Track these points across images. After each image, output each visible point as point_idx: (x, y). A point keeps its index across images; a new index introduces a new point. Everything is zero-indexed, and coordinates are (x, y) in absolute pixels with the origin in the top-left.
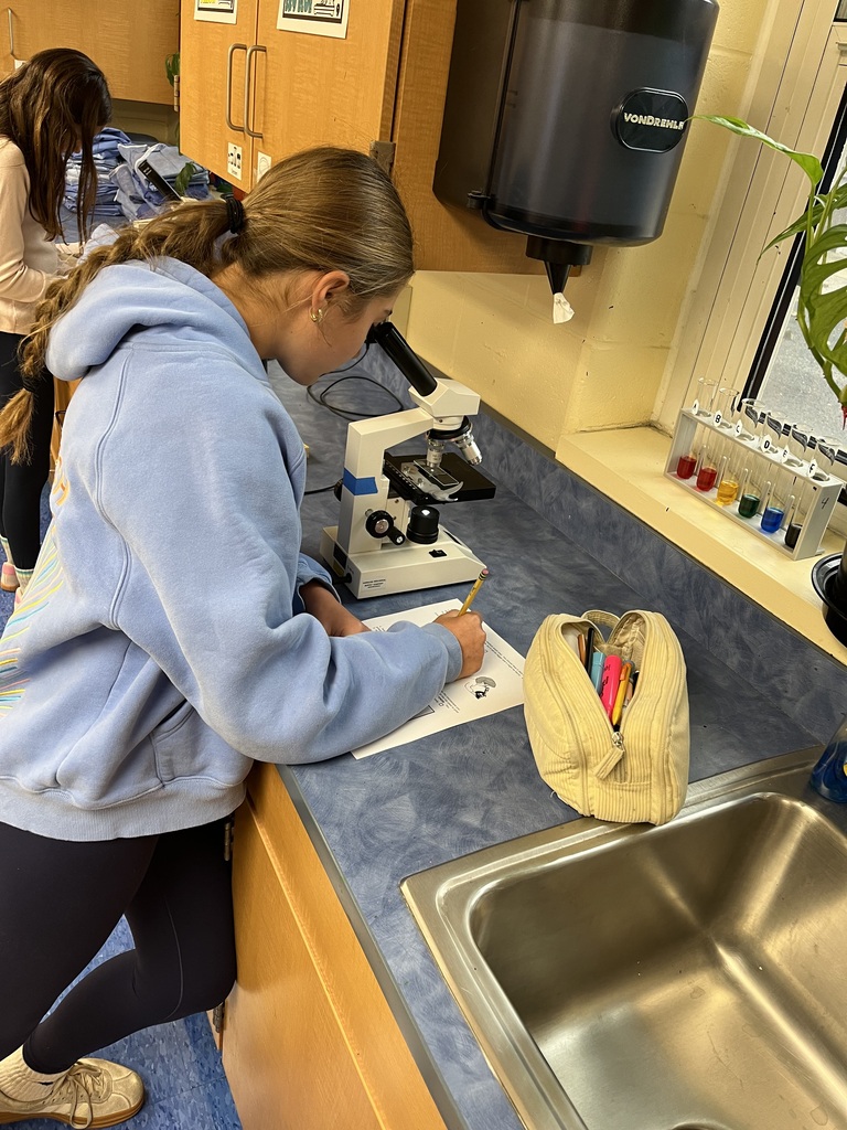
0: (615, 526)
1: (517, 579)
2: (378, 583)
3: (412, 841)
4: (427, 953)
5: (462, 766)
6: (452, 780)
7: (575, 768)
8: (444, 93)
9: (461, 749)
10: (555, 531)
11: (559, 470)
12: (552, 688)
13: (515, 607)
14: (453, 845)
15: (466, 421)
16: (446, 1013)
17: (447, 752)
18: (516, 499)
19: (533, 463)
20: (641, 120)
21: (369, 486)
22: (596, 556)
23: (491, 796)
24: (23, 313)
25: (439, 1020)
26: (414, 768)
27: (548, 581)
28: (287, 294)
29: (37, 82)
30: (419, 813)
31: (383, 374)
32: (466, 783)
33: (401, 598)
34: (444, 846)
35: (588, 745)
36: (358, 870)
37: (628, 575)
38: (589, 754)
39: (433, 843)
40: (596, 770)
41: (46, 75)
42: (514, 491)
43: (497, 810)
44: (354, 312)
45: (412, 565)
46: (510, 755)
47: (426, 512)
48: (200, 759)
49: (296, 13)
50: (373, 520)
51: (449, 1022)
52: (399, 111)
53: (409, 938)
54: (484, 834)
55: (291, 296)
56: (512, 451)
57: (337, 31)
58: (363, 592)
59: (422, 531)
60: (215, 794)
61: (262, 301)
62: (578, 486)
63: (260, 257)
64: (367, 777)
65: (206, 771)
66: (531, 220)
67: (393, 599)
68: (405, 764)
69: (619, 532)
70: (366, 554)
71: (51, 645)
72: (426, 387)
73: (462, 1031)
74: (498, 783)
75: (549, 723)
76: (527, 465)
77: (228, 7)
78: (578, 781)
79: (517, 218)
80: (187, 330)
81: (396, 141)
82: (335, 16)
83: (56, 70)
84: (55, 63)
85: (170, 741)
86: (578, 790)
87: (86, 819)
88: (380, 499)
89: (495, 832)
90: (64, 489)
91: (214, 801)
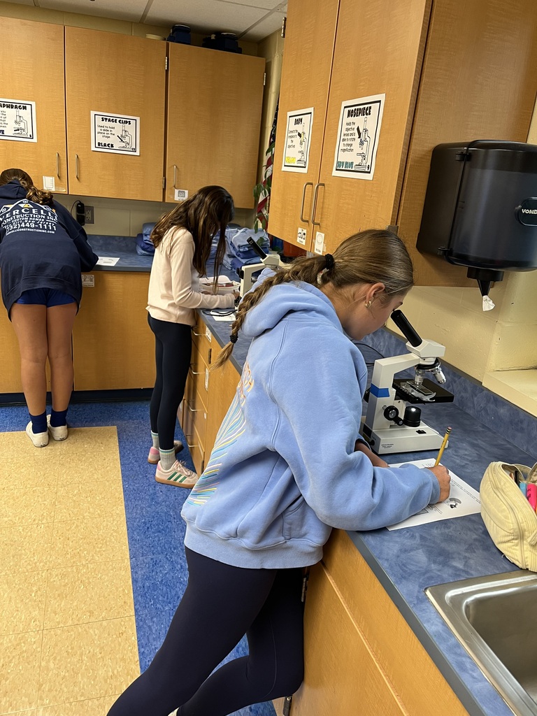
0: (522, 422)
1: (466, 450)
2: (390, 446)
3: (427, 572)
4: (444, 623)
5: (449, 539)
6: (443, 545)
7: (516, 539)
8: (423, 203)
9: (447, 531)
10: (484, 426)
11: (485, 392)
12: (500, 496)
13: (467, 464)
14: (449, 575)
15: (437, 360)
16: (458, 651)
17: (439, 532)
18: (459, 409)
19: (469, 389)
20: (531, 212)
21: (385, 393)
22: (511, 440)
23: (467, 555)
24: (182, 313)
25: (456, 653)
26: (422, 538)
27: (484, 452)
28: (354, 295)
29: (201, 202)
30: (429, 559)
31: (373, 342)
32: (452, 547)
33: (401, 456)
34: (445, 576)
35: (524, 525)
36: (401, 582)
37: (532, 450)
38: (525, 531)
39: (439, 573)
40: (529, 540)
41: (206, 199)
42: (457, 405)
43: (472, 562)
44: (385, 303)
45: (407, 438)
46: (475, 536)
47: (413, 410)
48: (304, 529)
49: (344, 168)
50: (388, 411)
51: (460, 655)
52: (401, 211)
53: (433, 615)
54: (467, 573)
55: (356, 296)
56: (455, 382)
57: (369, 177)
58: (382, 450)
59: (412, 420)
60: (311, 550)
61: (342, 299)
62: (497, 400)
63: (343, 279)
64: (398, 539)
65: (306, 536)
66: (471, 260)
67: (397, 456)
68: (417, 535)
69: (525, 426)
70: (382, 430)
71: (238, 461)
72: (416, 341)
73: (468, 660)
74: (470, 548)
75: (500, 514)
76: (465, 390)
77: (303, 165)
78: (518, 548)
79: (463, 259)
80: (314, 312)
81: (399, 225)
82: (367, 170)
83: (211, 196)
84: (211, 193)
85: (292, 517)
86: (518, 553)
87: (247, 556)
88: (390, 400)
89: (473, 572)
90: (250, 384)
91: (310, 554)
